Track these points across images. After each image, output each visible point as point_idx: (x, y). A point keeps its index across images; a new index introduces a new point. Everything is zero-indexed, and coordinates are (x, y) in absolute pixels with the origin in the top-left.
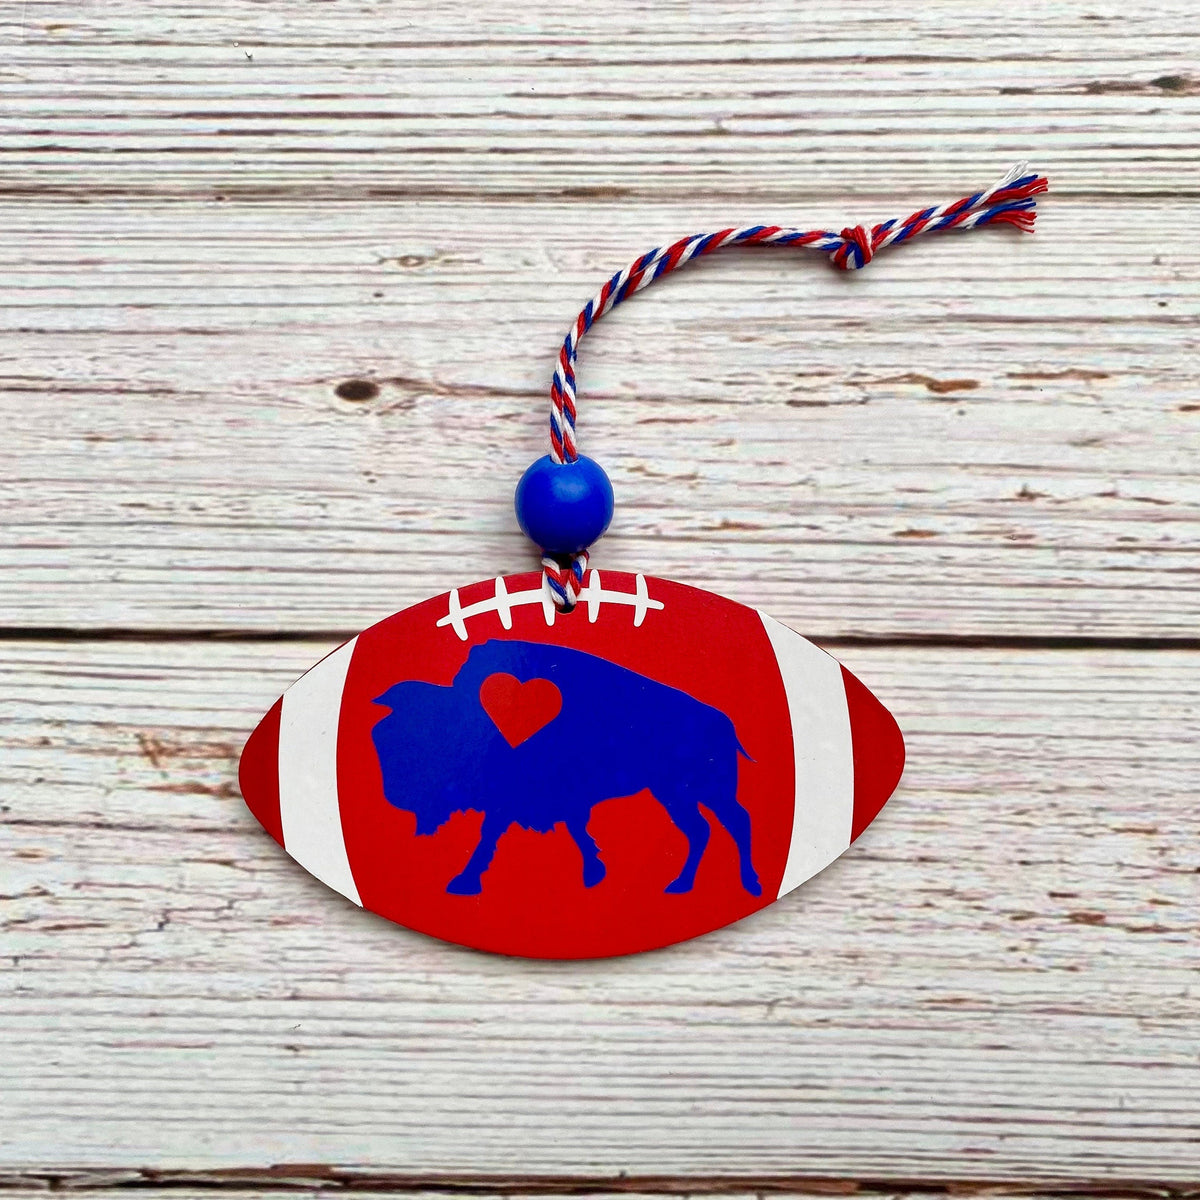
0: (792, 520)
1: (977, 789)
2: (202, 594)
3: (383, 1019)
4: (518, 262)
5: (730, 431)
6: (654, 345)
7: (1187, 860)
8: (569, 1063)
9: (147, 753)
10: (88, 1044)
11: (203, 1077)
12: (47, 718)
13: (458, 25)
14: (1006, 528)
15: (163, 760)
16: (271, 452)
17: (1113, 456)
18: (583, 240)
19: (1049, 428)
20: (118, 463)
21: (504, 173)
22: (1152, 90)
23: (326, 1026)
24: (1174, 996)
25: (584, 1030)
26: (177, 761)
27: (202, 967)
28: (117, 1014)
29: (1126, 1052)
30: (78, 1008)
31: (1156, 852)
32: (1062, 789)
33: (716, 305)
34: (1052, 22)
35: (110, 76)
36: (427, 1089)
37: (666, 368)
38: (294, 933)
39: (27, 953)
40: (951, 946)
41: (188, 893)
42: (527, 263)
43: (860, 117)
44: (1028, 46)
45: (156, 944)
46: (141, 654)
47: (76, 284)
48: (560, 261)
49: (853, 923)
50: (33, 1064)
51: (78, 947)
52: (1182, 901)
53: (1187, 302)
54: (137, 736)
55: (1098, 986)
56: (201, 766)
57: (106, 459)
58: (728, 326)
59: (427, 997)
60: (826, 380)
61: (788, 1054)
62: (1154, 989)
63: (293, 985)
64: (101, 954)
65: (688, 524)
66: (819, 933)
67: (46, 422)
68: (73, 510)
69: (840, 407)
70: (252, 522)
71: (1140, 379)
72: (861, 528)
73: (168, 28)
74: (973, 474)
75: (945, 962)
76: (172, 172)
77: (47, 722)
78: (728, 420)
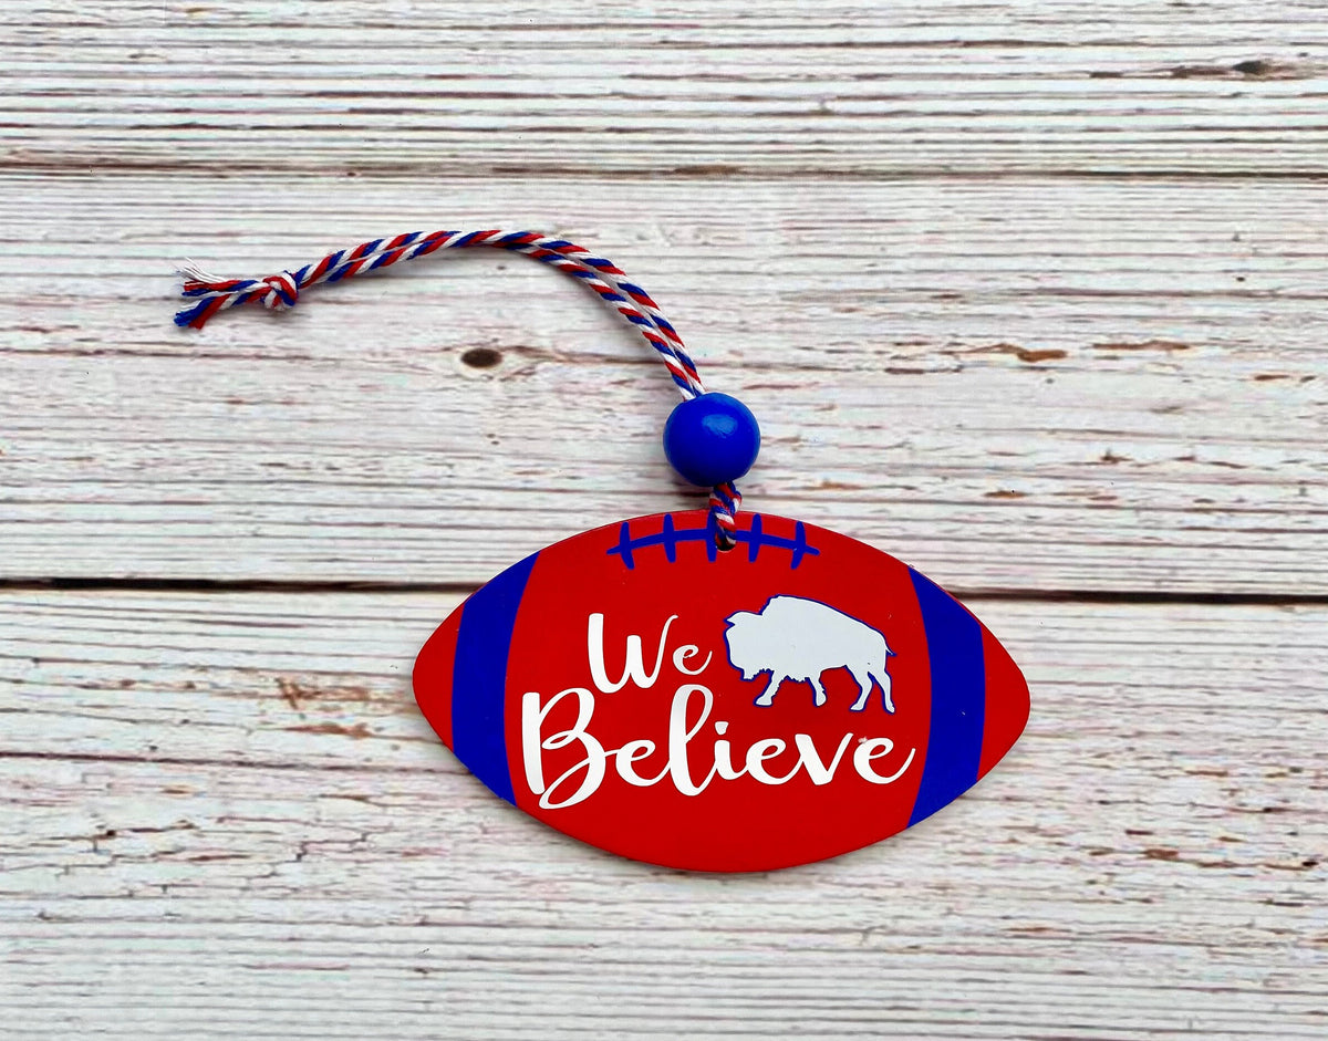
0: (889, 481)
1: (1059, 733)
2: (339, 548)
3: (506, 943)
4: (633, 237)
5: (831, 397)
6: (758, 315)
7: (1255, 801)
8: (680, 985)
9: (287, 696)
10: (232, 966)
11: (339, 997)
12: (192, 664)
13: (576, 9)
14: (1091, 491)
15: (301, 702)
16: (402, 417)
17: (1193, 423)
18: (694, 216)
19: (1131, 396)
20: (259, 425)
21: (620, 151)
22: (1234, 74)
23: (453, 950)
24: (1240, 926)
25: (692, 955)
26: (315, 704)
27: (337, 896)
28: (259, 938)
29: (1195, 978)
30: (222, 933)
31: (1226, 793)
32: (1140, 734)
33: (817, 277)
34: (1143, 9)
35: (245, 57)
36: (546, 1009)
37: (771, 337)
38: (422, 864)
39: (175, 882)
40: (1033, 879)
41: (324, 827)
42: (641, 238)
43: (957, 99)
44: (1118, 31)
45: (294, 874)
46: (281, 604)
47: (216, 255)
48: (672, 235)
49: (942, 857)
50: (181, 984)
51: (221, 876)
52: (1249, 839)
53: (1263, 278)
54: (277, 680)
55: (1170, 917)
56: (337, 709)
57: (246, 421)
58: (830, 297)
59: (547, 923)
60: (922, 349)
61: (881, 978)
62: (1221, 921)
63: (421, 912)
64: (243, 883)
65: (791, 484)
66: (909, 866)
67: (189, 386)
68: (215, 469)
69: (936, 374)
70: (384, 481)
71: (1218, 350)
72: (954, 489)
73: (302, 11)
74: (1059, 439)
75: (1029, 894)
76: (307, 149)
77: (192, 667)
78: (829, 386)
